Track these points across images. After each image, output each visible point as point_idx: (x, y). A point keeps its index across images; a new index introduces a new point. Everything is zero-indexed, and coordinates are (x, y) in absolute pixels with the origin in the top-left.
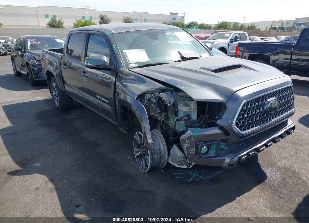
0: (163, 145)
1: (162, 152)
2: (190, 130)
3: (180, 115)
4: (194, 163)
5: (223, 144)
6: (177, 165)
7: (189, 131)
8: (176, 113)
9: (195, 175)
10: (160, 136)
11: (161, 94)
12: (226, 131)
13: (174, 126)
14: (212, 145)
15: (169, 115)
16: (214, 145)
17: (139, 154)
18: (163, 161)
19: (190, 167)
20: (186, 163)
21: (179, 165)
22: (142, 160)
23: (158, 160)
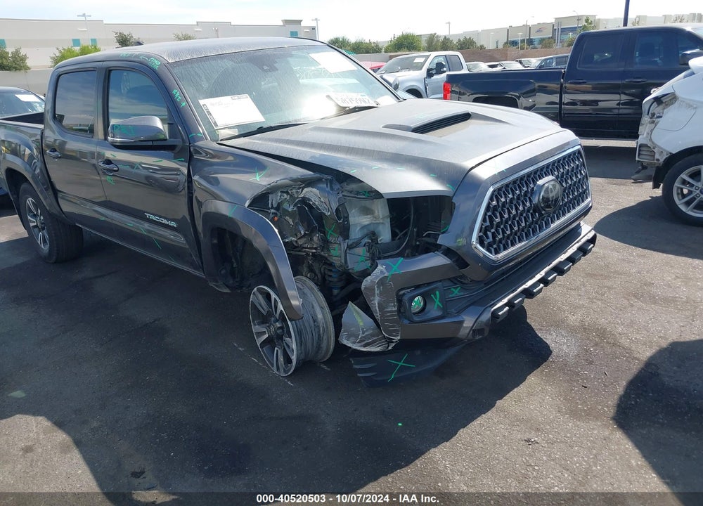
0: (322, 308)
1: (321, 325)
2: (382, 265)
3: (355, 234)
4: (399, 338)
5: (456, 288)
6: (361, 346)
7: (380, 267)
8: (345, 231)
9: (400, 364)
10: (311, 289)
11: (306, 190)
12: (459, 258)
13: (343, 261)
14: (433, 291)
15: (330, 238)
16: (437, 293)
17: (266, 336)
18: (324, 345)
19: (390, 348)
20: (380, 339)
21: (365, 346)
22: (276, 348)
23: (313, 344)
